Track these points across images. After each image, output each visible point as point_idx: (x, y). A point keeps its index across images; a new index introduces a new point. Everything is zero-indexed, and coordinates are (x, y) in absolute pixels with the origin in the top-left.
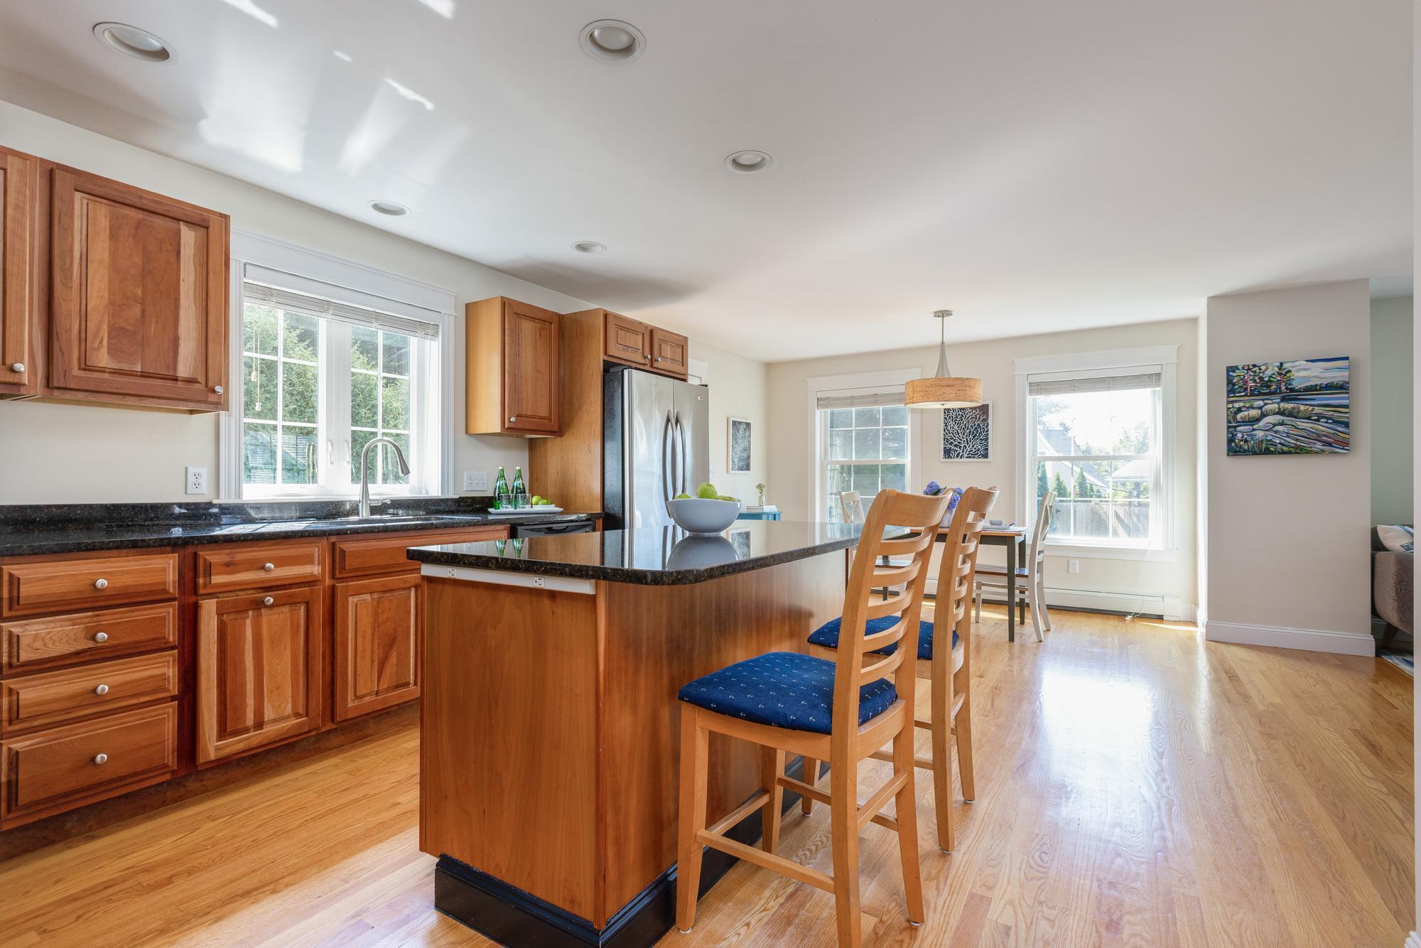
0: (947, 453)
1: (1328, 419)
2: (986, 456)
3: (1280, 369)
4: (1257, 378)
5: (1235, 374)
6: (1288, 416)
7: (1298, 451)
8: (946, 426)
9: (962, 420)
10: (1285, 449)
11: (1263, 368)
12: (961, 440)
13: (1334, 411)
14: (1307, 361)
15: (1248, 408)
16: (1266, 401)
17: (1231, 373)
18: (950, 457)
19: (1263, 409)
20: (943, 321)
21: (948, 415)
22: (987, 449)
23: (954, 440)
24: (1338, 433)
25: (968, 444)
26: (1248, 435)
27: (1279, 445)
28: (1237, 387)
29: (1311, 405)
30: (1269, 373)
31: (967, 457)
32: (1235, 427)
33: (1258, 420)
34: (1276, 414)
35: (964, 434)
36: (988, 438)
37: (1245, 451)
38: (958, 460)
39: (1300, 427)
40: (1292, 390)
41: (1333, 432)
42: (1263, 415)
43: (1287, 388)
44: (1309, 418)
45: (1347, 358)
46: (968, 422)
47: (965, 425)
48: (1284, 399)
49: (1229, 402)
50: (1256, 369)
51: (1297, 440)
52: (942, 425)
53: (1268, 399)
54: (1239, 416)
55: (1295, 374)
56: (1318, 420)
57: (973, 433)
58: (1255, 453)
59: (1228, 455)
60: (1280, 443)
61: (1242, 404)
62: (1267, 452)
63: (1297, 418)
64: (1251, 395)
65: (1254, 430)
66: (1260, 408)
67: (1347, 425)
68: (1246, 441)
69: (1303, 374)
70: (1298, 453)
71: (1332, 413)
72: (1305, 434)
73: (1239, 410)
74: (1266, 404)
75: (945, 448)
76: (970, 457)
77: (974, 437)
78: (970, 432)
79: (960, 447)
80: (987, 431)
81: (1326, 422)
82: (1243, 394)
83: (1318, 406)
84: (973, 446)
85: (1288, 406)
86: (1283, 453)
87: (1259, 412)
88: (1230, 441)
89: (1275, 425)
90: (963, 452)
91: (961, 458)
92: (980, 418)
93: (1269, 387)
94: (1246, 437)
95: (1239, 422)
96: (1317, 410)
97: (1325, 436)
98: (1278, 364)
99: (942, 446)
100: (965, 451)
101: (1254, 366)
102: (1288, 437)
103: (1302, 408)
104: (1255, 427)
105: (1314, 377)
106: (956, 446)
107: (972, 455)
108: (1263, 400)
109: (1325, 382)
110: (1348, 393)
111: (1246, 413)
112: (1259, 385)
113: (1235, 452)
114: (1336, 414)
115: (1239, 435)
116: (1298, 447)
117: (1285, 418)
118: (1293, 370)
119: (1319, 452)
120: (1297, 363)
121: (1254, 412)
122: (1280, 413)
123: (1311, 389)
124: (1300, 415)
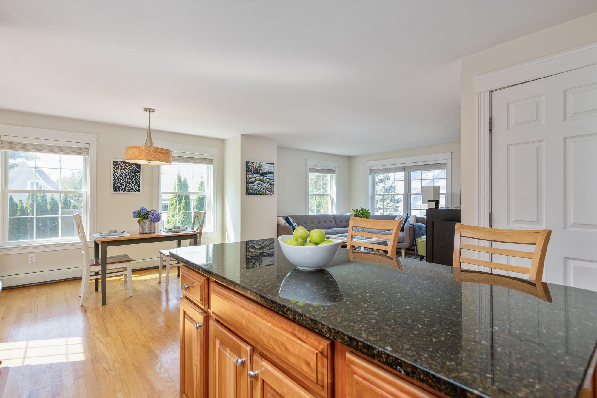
0: (115, 188)
1: (270, 183)
2: (139, 191)
3: (260, 165)
4: (254, 167)
5: (249, 165)
7: (263, 194)
8: (115, 172)
9: (125, 170)
10: (261, 193)
11: (256, 163)
12: (124, 181)
14: (266, 163)
15: (252, 177)
17: (247, 164)
18: (117, 190)
20: (149, 114)
21: (116, 166)
22: (139, 187)
23: (120, 181)
24: (271, 188)
25: (128, 184)
26: (252, 187)
28: (249, 169)
29: (266, 178)
30: (257, 166)
31: (127, 191)
32: (249, 184)
33: (254, 182)
34: (259, 180)
35: (126, 178)
36: (140, 181)
37: (251, 193)
38: (122, 192)
39: (264, 185)
40: (262, 173)
42: (256, 181)
44: (266, 183)
45: (273, 164)
46: (129, 171)
47: (127, 173)
48: (261, 176)
49: (246, 175)
50: (254, 164)
51: (263, 190)
52: (112, 172)
53: (257, 175)
54: (249, 180)
55: (263, 167)
56: (268, 183)
57: (131, 178)
58: (254, 194)
59: (246, 194)
60: (259, 191)
61: (250, 176)
62: (256, 194)
64: (253, 173)
65: (253, 186)
66: (255, 178)
67: (273, 185)
68: (251, 189)
69: (264, 167)
71: (270, 181)
72: (265, 188)
73: (250, 178)
74: (256, 177)
75: (114, 185)
76: (129, 191)
77: (132, 180)
78: (129, 177)
79: (123, 185)
80: (140, 177)
82: (251, 172)
83: (268, 179)
84: (131, 185)
85: (261, 178)
86: (260, 194)
87: (255, 179)
88: (247, 189)
89: (258, 184)
90: (125, 188)
91: (124, 191)
92: (135, 170)
93: (257, 171)
95: (250, 182)
96: (268, 180)
97: (269, 189)
98: (259, 163)
99: (112, 184)
100: (126, 187)
101: (254, 162)
102: (261, 189)
103: (265, 179)
104: (254, 184)
105: (267, 169)
106: (121, 184)
107: (130, 190)
108: (256, 175)
109: (269, 171)
110: (274, 175)
111: (251, 179)
112: (255, 170)
113: (249, 193)
114: (271, 182)
115: (250, 187)
116: (263, 192)
117: (261, 182)
118: (263, 166)
119: (268, 194)
120: (264, 164)
121: (253, 179)
122: (260, 180)
123: (266, 173)
124: (264, 181)
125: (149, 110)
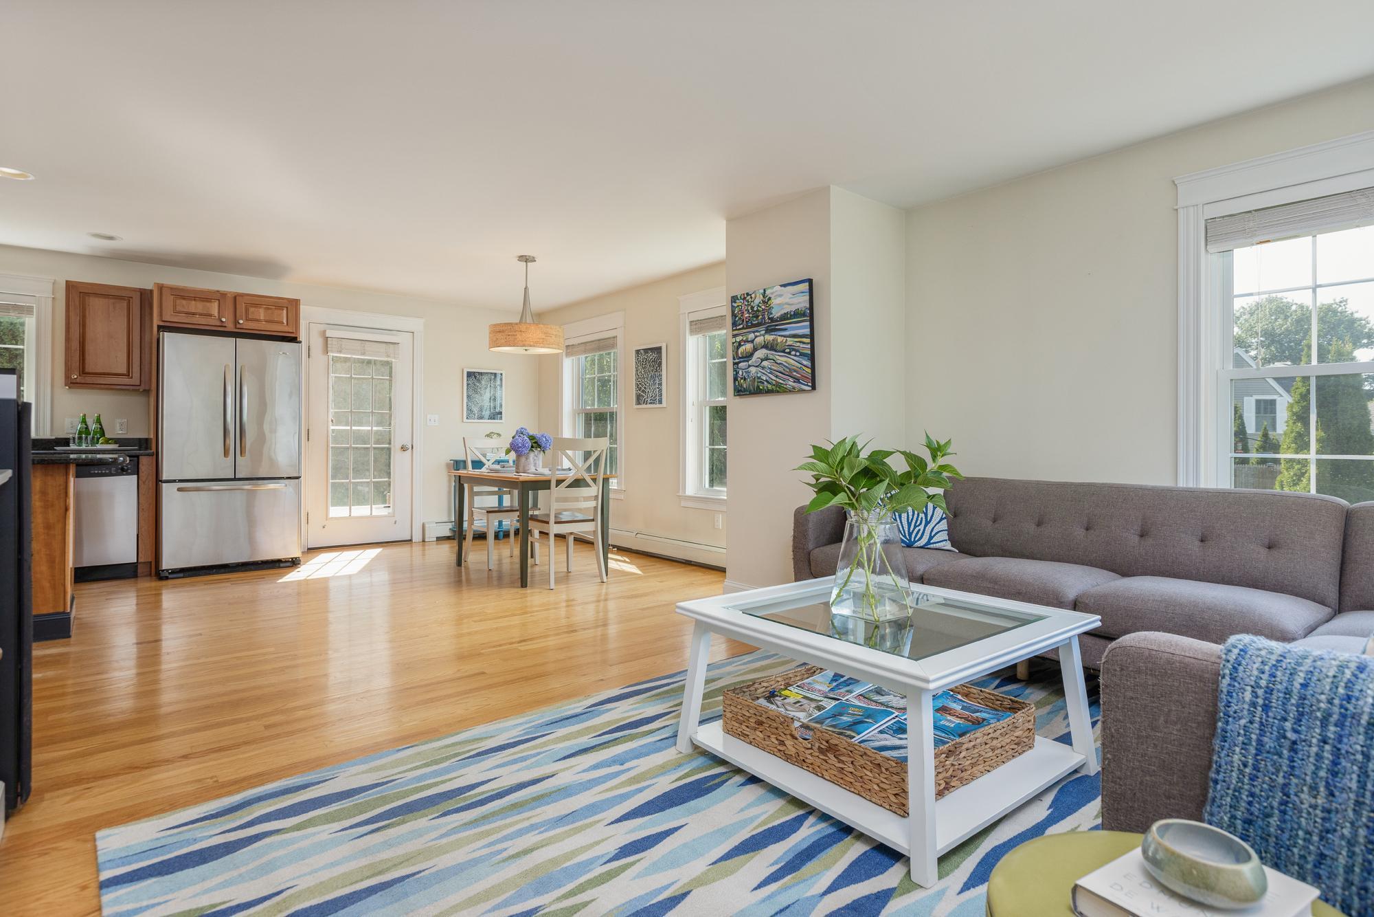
0: (638, 399)
1: (796, 351)
2: (660, 401)
3: (764, 297)
4: (749, 308)
5: (736, 305)
6: (770, 350)
7: (778, 390)
8: (637, 370)
9: (646, 364)
10: (770, 387)
11: (753, 296)
12: (646, 385)
13: (800, 342)
14: (781, 286)
15: (745, 342)
16: (756, 334)
17: (733, 304)
18: (639, 403)
19: (755, 342)
20: (527, 266)
21: (637, 359)
22: (661, 395)
23: (642, 386)
24: (804, 368)
25: (650, 389)
26: (746, 372)
27: (765, 383)
28: (737, 318)
29: (784, 336)
30: (757, 301)
32: (738, 364)
33: (751, 355)
34: (762, 347)
35: (647, 380)
36: (661, 383)
37: (745, 390)
38: (644, 406)
39: (779, 362)
40: (772, 320)
41: (800, 366)
42: (755, 349)
43: (769, 318)
44: (784, 351)
45: (810, 280)
46: (650, 365)
47: (648, 370)
48: (768, 331)
49: (733, 336)
50: (749, 297)
51: (777, 376)
52: (634, 370)
53: (757, 331)
54: (741, 350)
55: (775, 302)
56: (789, 353)
58: (751, 393)
59: (734, 393)
60: (766, 381)
61: (741, 338)
62: (759, 391)
63: (776, 351)
64: (748, 327)
65: (749, 366)
66: (752, 341)
67: (813, 358)
68: (745, 379)
69: (778, 300)
70: (778, 392)
71: (798, 344)
72: (781, 370)
73: (740, 345)
74: (756, 337)
75: (636, 394)
76: (651, 403)
77: (654, 381)
78: (651, 377)
79: (645, 393)
80: (661, 375)
81: (795, 355)
82: (741, 326)
83: (789, 336)
84: (653, 391)
85: (769, 338)
86: (769, 392)
87: (752, 345)
88: (735, 379)
89: (762, 360)
90: (647, 398)
91: (646, 404)
92: (656, 360)
93: (757, 317)
94: (744, 374)
95: (740, 358)
96: (790, 341)
97: (795, 371)
98: (763, 291)
99: (635, 392)
100: (649, 396)
101: (748, 294)
102: (771, 373)
103: (780, 339)
104: (750, 362)
105: (786, 303)
106: (643, 391)
107: (652, 401)
108: (754, 332)
109: (793, 308)
110: (812, 320)
111: (744, 347)
112: (751, 315)
113: (738, 391)
114: (801, 345)
115: (740, 373)
116: (778, 385)
117: (769, 352)
118: (772, 296)
119: (791, 391)
120: (775, 289)
121: (749, 347)
122: (765, 346)
123: (785, 317)
124: (778, 348)
125: (526, 259)
